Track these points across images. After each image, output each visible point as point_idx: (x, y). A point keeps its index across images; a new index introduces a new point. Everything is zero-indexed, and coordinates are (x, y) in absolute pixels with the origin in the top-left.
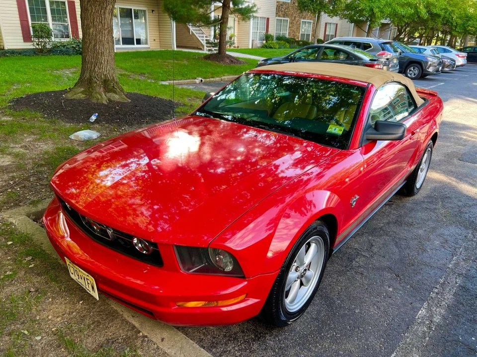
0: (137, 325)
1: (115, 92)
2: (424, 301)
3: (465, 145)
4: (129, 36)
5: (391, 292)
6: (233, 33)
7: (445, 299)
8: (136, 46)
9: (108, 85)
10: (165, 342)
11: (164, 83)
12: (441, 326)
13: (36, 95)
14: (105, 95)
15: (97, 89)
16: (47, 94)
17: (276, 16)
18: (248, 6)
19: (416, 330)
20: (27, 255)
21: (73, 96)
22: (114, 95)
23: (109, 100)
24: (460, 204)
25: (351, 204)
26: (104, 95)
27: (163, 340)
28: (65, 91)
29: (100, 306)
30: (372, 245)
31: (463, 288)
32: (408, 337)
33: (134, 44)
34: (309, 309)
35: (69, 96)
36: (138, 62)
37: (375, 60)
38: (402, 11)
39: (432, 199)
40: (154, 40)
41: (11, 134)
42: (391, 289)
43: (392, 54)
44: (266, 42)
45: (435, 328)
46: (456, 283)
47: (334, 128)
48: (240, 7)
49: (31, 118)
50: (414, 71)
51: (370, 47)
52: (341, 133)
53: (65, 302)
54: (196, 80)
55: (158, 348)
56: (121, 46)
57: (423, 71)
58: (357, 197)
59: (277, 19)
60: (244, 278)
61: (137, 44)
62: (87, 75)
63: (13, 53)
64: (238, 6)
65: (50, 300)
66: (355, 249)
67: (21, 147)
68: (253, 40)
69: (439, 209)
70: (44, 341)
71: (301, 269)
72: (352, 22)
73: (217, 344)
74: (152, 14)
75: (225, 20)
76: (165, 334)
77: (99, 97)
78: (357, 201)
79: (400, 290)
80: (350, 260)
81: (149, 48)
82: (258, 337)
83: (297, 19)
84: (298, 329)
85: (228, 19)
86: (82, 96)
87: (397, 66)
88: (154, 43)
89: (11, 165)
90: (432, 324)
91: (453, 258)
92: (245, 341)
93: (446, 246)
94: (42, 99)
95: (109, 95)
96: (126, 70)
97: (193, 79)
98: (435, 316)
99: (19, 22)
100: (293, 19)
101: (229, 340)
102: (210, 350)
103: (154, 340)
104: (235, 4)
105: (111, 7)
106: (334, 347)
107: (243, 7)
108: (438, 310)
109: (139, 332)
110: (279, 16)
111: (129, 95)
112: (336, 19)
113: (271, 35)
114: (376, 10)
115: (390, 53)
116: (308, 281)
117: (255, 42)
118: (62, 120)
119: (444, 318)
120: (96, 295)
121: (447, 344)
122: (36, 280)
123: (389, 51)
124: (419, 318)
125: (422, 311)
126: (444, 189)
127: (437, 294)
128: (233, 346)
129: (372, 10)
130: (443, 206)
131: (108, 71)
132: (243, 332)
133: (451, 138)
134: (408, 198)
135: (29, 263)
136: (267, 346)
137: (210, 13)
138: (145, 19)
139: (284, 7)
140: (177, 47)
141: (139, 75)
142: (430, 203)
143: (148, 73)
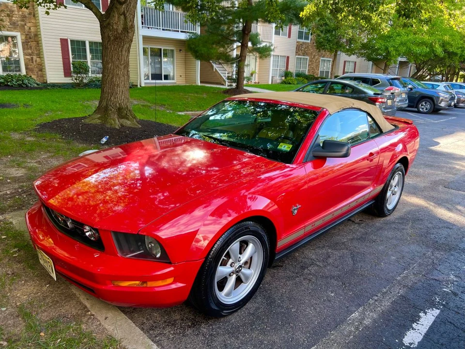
0: (88, 306)
1: (128, 119)
2: (360, 306)
3: (456, 174)
4: (158, 72)
5: (332, 297)
6: (254, 70)
7: (382, 305)
8: (163, 81)
9: (122, 112)
10: (107, 321)
11: (180, 113)
12: (369, 328)
13: (60, 121)
14: (119, 121)
15: (112, 116)
16: (69, 120)
17: (296, 55)
18: (266, 45)
19: (343, 330)
20: (15, 247)
21: (91, 121)
22: (127, 121)
23: (122, 125)
24: (430, 225)
25: (292, 212)
26: (117, 121)
27: (106, 318)
28: (85, 118)
29: (62, 290)
30: (329, 257)
31: (403, 297)
32: (333, 334)
33: (162, 80)
34: (248, 305)
35: (87, 121)
36: (161, 95)
37: (378, 94)
38: (417, 50)
39: (403, 220)
40: (181, 76)
41: (30, 152)
42: (333, 295)
43: (400, 89)
44: (286, 78)
45: (362, 329)
46: (399, 293)
47: (283, 146)
48: (259, 46)
49: (50, 139)
50: (425, 106)
51: (379, 82)
52: (289, 150)
53: (35, 285)
55: (100, 324)
56: (150, 81)
57: (434, 106)
58: (299, 206)
59: (297, 58)
60: (170, 264)
61: (164, 79)
62: (104, 104)
63: (54, 86)
64: (257, 46)
65: (23, 282)
66: (311, 259)
67: (36, 162)
68: (272, 77)
69: (407, 229)
70: (7, 312)
71: (237, 265)
72: (369, 61)
73: (156, 327)
74: (179, 53)
75: (243, 58)
76: (110, 315)
77: (113, 122)
78: (299, 210)
79: (341, 295)
80: (303, 268)
81: (176, 83)
82: (194, 324)
83: (316, 57)
84: (233, 321)
85: (245, 57)
86: (98, 121)
87: (406, 100)
88: (181, 78)
89: (23, 176)
90: (361, 325)
91: (404, 272)
92: (181, 327)
93: (401, 261)
94: (64, 123)
95: (122, 121)
96: (149, 102)
98: (366, 319)
99: (62, 60)
100: (313, 57)
101: (168, 325)
102: (148, 331)
103: (99, 318)
104: (253, 44)
105: (128, 45)
106: (260, 337)
107: (261, 46)
108: (371, 314)
109: (89, 311)
110: (299, 55)
111: (141, 122)
112: (353, 58)
113: (290, 72)
114: (391, 49)
115: (397, 88)
116: (247, 278)
117: (275, 79)
118: (77, 141)
119: (375, 321)
120: (54, 276)
121: (369, 343)
122: (17, 267)
123: (397, 86)
124: (350, 320)
125: (355, 314)
126: (418, 212)
127: (376, 301)
128: (170, 330)
129: (387, 49)
130: (412, 227)
131: (122, 101)
132: (182, 320)
133: (444, 167)
134: (379, 219)
135: (15, 252)
136: (199, 332)
137: (230, 52)
138: (173, 57)
139: (304, 46)
140: (201, 82)
141: (160, 106)
142: (400, 223)
143: (168, 104)
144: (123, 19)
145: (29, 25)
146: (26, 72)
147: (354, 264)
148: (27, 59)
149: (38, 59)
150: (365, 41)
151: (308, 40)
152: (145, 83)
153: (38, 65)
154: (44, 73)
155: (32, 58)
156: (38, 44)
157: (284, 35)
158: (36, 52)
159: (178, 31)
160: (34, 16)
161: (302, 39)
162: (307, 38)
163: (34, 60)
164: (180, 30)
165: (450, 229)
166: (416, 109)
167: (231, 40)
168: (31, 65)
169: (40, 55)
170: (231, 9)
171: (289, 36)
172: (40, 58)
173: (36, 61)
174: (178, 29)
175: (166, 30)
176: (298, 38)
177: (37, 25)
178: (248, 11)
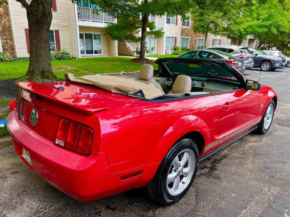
3: (287, 114)
4: (90, 49)
6: (154, 46)
8: (94, 55)
9: (44, 74)
15: (37, 77)
17: (181, 36)
18: (159, 30)
22: (48, 80)
26: (41, 80)
33: (93, 54)
35: (19, 81)
37: (232, 58)
38: (260, 30)
40: (105, 51)
43: (248, 55)
44: (174, 51)
48: (154, 30)
51: (234, 51)
54: (120, 73)
56: (85, 55)
59: (182, 38)
61: (95, 53)
62: (32, 69)
63: (20, 59)
64: (153, 30)
68: (166, 50)
72: (229, 38)
74: (104, 36)
75: (144, 38)
81: (102, 56)
83: (194, 37)
87: (252, 62)
88: (106, 52)
93: (240, 199)
95: (44, 80)
97: (119, 72)
99: (26, 42)
100: (192, 37)
104: (151, 29)
107: (156, 30)
110: (183, 36)
112: (218, 37)
113: (177, 47)
114: (242, 30)
115: (246, 55)
117: (167, 51)
118: (6, 96)
123: (245, 53)
129: (239, 30)
130: (252, 162)
137: (134, 34)
138: (100, 39)
139: (186, 30)
140: (119, 55)
141: (86, 70)
142: (242, 158)
143: (91, 69)
144: (42, 8)
145: (4, 20)
146: (3, 51)
147: (197, 203)
148: (4, 42)
149: (11, 42)
150: (226, 26)
151: (189, 26)
152: (81, 56)
153: (11, 46)
154: (15, 51)
155: (7, 42)
156: (11, 32)
157: (173, 23)
158: (9, 38)
159: (103, 22)
160: (8, 14)
161: (185, 26)
162: (188, 25)
163: (8, 43)
164: (103, 21)
165: (284, 163)
166: (260, 69)
167: (136, 27)
168: (6, 46)
169: (12, 39)
170: (135, 6)
171: (176, 24)
172: (12, 41)
173: (9, 44)
174: (103, 20)
175: (95, 21)
176: (183, 25)
177: (9, 21)
178: (145, 7)
